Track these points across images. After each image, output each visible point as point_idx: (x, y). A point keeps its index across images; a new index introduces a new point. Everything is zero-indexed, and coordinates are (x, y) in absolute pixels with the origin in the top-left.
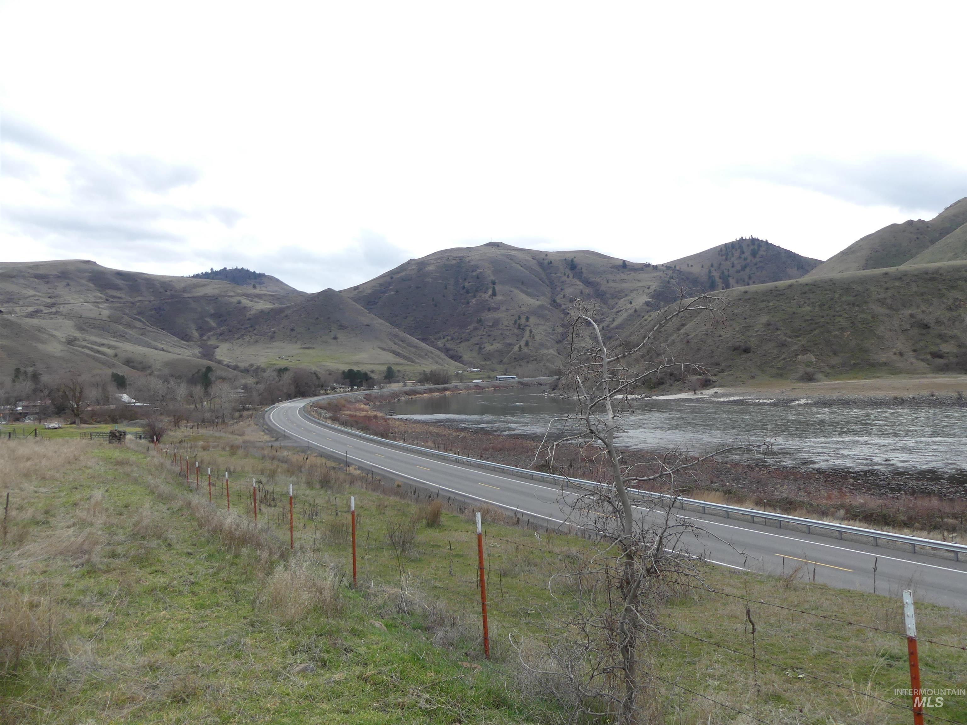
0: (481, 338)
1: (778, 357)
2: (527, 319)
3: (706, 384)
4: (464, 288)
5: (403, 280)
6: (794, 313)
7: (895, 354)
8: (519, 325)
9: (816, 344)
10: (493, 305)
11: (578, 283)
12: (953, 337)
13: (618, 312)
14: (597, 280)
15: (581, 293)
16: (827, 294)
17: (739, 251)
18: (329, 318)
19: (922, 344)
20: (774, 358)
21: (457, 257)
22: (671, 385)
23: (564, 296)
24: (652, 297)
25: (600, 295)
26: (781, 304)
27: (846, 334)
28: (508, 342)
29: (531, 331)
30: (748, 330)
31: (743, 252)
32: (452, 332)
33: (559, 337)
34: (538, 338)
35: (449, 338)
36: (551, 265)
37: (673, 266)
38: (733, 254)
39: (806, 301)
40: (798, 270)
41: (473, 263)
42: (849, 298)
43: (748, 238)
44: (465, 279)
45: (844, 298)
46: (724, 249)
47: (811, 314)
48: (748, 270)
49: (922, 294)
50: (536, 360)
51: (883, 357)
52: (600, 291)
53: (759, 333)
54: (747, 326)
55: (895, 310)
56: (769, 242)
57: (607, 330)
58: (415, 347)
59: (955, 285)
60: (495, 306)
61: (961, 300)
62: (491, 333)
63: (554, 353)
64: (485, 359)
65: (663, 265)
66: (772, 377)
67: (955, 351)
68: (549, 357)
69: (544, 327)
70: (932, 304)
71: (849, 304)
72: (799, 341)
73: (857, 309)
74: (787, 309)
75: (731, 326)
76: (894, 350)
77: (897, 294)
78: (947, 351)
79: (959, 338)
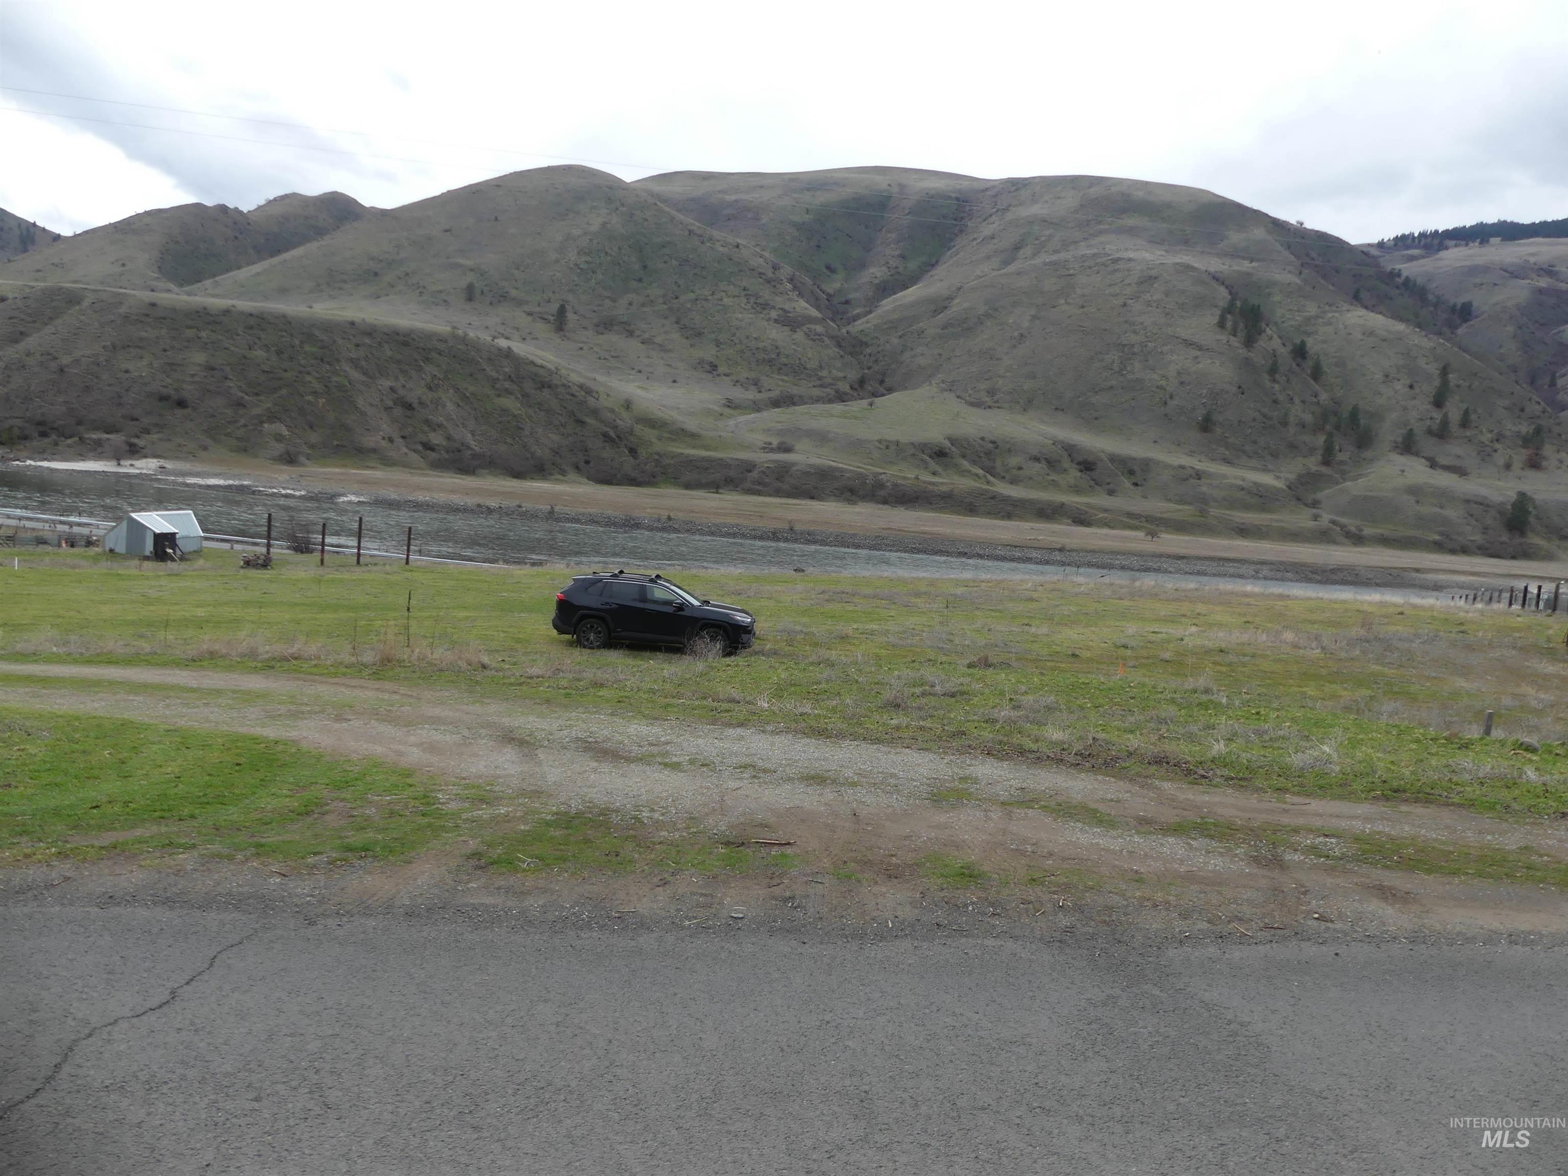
1: (235, 422)
3: (134, 451)
6: (245, 357)
7: (384, 438)
9: (286, 410)
12: (440, 426)
16: (282, 336)
19: (410, 429)
20: (229, 422)
26: (221, 337)
27: (322, 401)
30: (175, 371)
39: (256, 340)
42: (314, 349)
45: (308, 348)
47: (268, 362)
49: (399, 362)
51: (370, 441)
53: (197, 379)
54: (172, 364)
55: (370, 377)
59: (430, 356)
61: (439, 379)
66: (232, 451)
67: (444, 443)
70: (410, 377)
71: (316, 358)
72: (261, 401)
73: (328, 367)
74: (232, 348)
75: (141, 358)
76: (381, 433)
77: (369, 355)
78: (437, 442)
79: (445, 427)
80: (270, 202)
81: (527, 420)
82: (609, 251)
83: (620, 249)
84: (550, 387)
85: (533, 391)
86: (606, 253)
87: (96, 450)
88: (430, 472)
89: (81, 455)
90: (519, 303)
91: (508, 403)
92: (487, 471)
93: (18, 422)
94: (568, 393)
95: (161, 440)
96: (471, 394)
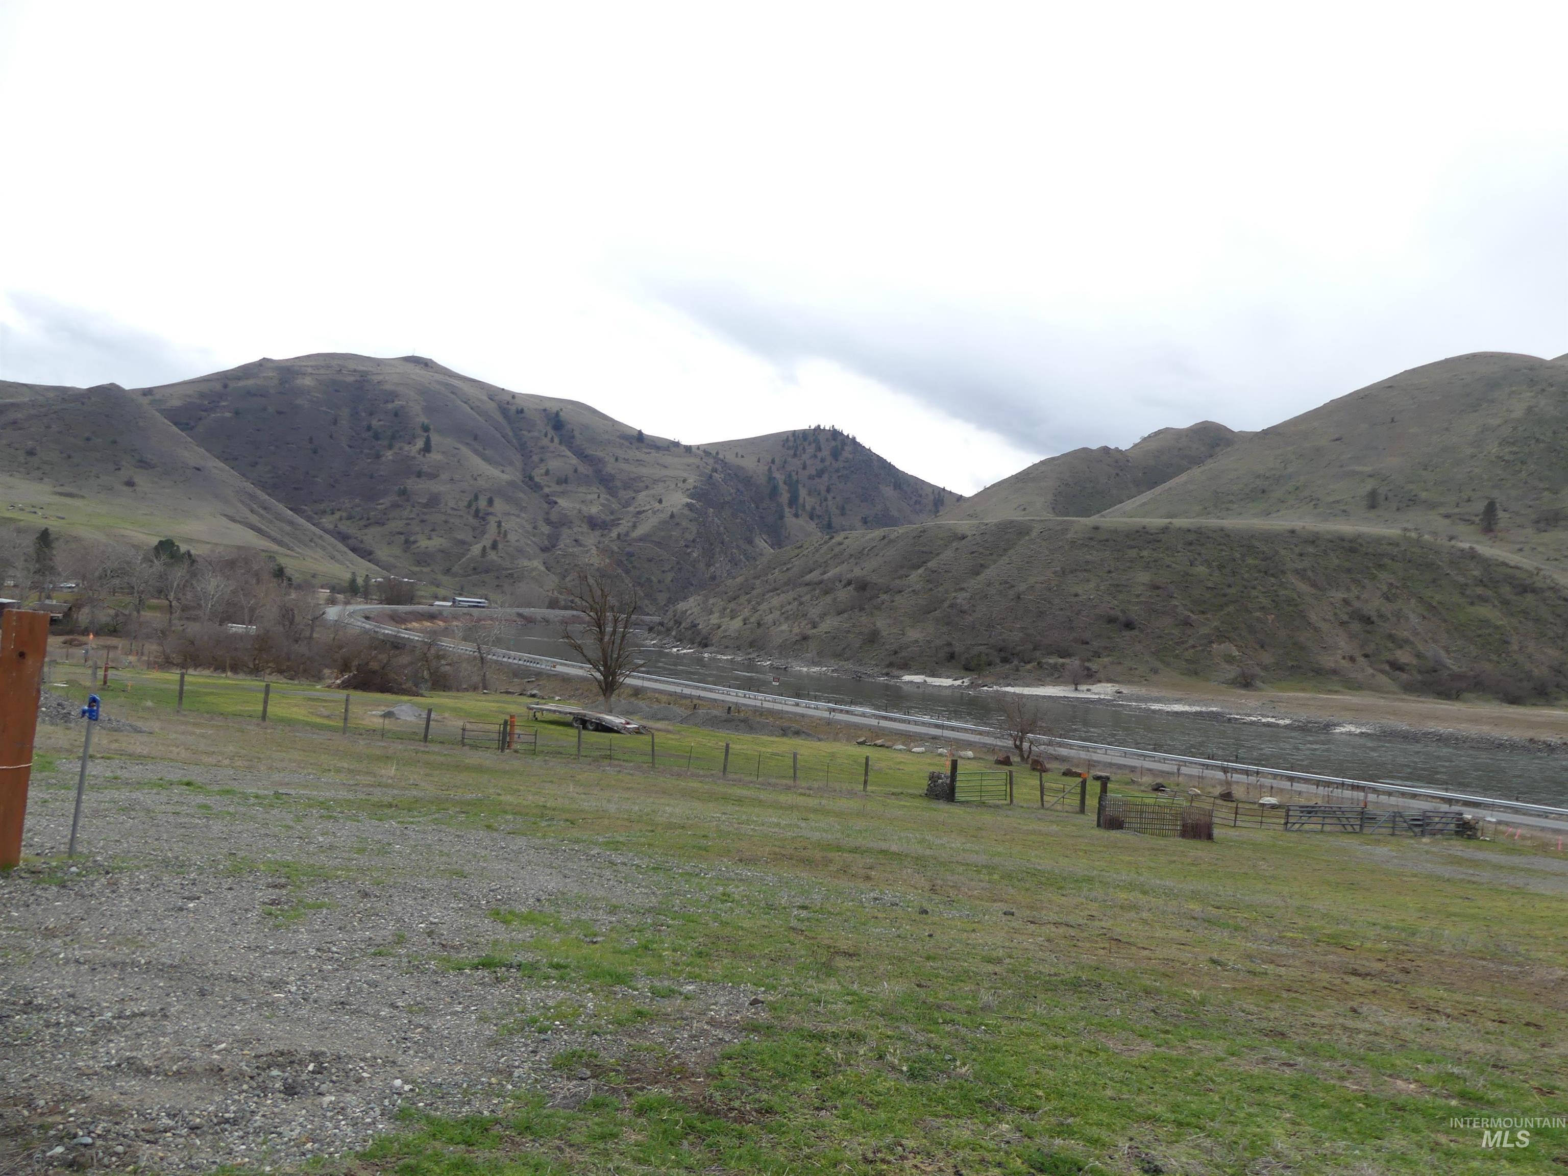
0: (408, 524)
1: (1183, 643)
2: (490, 502)
3: (1090, 677)
4: (369, 428)
5: (250, 393)
6: (1187, 574)
7: (1344, 658)
8: (477, 512)
9: (1235, 629)
10: (425, 468)
11: (569, 453)
12: (1407, 641)
13: (639, 513)
14: (600, 454)
15: (576, 471)
17: (813, 445)
18: (115, 442)
19: (1372, 646)
20: (1177, 643)
21: (355, 371)
22: (1017, 670)
23: (547, 473)
24: (692, 496)
25: (606, 481)
26: (1162, 555)
27: (1270, 618)
28: (459, 537)
29: (499, 524)
31: (820, 449)
32: (348, 505)
33: (546, 543)
34: (512, 537)
35: (344, 514)
36: (522, 415)
37: (714, 453)
38: (804, 449)
39: (1196, 556)
40: (895, 489)
41: (387, 387)
42: (1257, 562)
43: (827, 428)
44: (371, 414)
45: (1250, 561)
46: (791, 439)
47: (1211, 578)
48: (825, 477)
49: (1349, 571)
50: (511, 575)
51: (1328, 661)
52: (604, 473)
54: (1118, 585)
55: (1320, 589)
56: (858, 440)
57: (625, 541)
58: (291, 523)
59: (1382, 563)
60: (429, 470)
61: (1397, 587)
62: (426, 517)
63: (543, 568)
64: (418, 563)
65: (698, 447)
66: (1183, 674)
67: (1415, 662)
68: (534, 573)
69: (519, 520)
70: (1364, 587)
71: (1260, 571)
72: (1208, 620)
73: (1273, 580)
74: (1174, 565)
75: (1088, 581)
76: (1340, 652)
77: (1316, 565)
78: (1406, 661)
79: (1412, 643)
80: (1145, 439)
81: (1512, 632)
82: (1542, 437)
83: (1554, 433)
84: (1534, 591)
85: (1514, 598)
86: (1538, 440)
87: (1056, 675)
88: (1404, 696)
89: (1040, 680)
90: (1432, 506)
91: (1484, 611)
92: (1474, 695)
93: (982, 648)
94: (1559, 598)
95: (1112, 663)
96: (1439, 603)
